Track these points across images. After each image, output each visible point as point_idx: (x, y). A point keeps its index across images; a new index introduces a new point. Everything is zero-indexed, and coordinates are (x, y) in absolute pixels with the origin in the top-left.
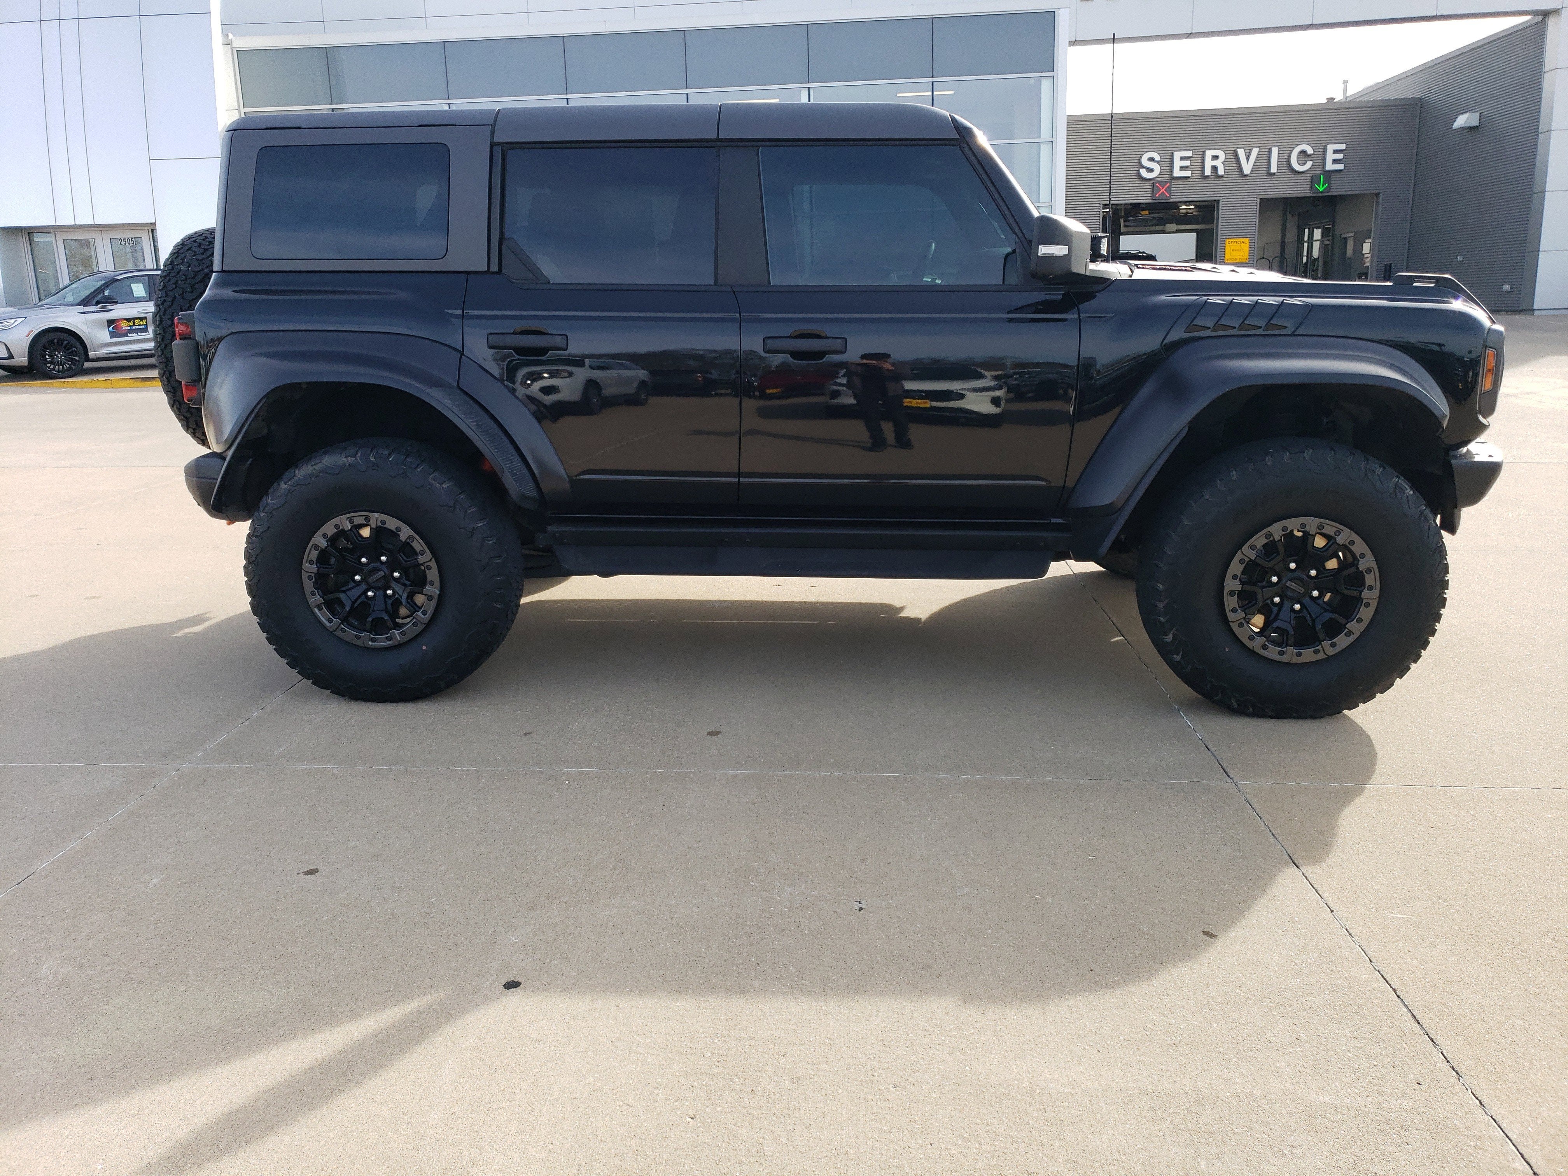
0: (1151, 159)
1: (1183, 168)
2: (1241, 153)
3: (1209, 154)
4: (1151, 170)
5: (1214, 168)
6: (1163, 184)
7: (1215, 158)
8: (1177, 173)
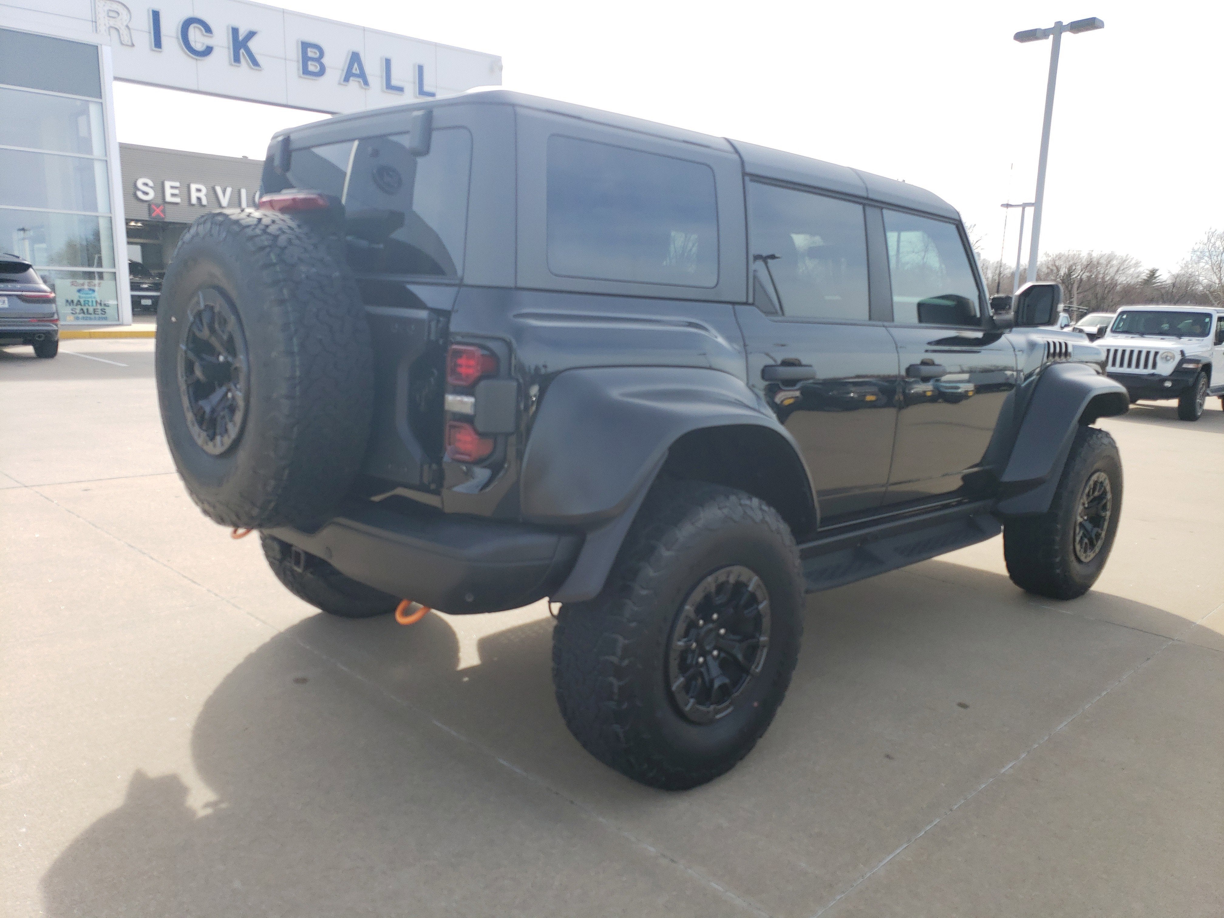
0: (146, 184)
1: (173, 195)
2: (219, 190)
3: (193, 187)
4: (146, 193)
5: (199, 199)
6: (158, 206)
7: (199, 190)
8: (169, 198)
